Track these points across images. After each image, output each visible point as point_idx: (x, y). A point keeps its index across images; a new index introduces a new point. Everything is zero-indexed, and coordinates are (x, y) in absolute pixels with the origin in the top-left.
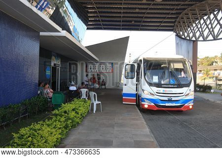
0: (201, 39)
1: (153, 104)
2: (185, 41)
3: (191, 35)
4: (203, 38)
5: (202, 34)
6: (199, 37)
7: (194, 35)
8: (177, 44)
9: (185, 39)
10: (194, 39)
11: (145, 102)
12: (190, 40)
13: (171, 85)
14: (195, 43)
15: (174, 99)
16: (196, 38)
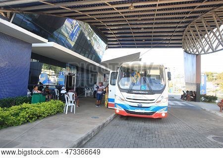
0: (203, 52)
1: (123, 110)
2: (190, 55)
3: (195, 51)
4: (205, 52)
5: (203, 49)
6: (201, 52)
7: (197, 51)
8: (185, 58)
9: (191, 53)
10: (197, 53)
11: (116, 107)
12: (194, 54)
13: (142, 91)
14: (198, 56)
15: (144, 105)
16: (198, 52)
